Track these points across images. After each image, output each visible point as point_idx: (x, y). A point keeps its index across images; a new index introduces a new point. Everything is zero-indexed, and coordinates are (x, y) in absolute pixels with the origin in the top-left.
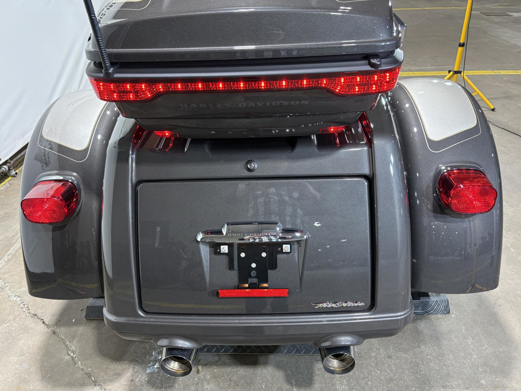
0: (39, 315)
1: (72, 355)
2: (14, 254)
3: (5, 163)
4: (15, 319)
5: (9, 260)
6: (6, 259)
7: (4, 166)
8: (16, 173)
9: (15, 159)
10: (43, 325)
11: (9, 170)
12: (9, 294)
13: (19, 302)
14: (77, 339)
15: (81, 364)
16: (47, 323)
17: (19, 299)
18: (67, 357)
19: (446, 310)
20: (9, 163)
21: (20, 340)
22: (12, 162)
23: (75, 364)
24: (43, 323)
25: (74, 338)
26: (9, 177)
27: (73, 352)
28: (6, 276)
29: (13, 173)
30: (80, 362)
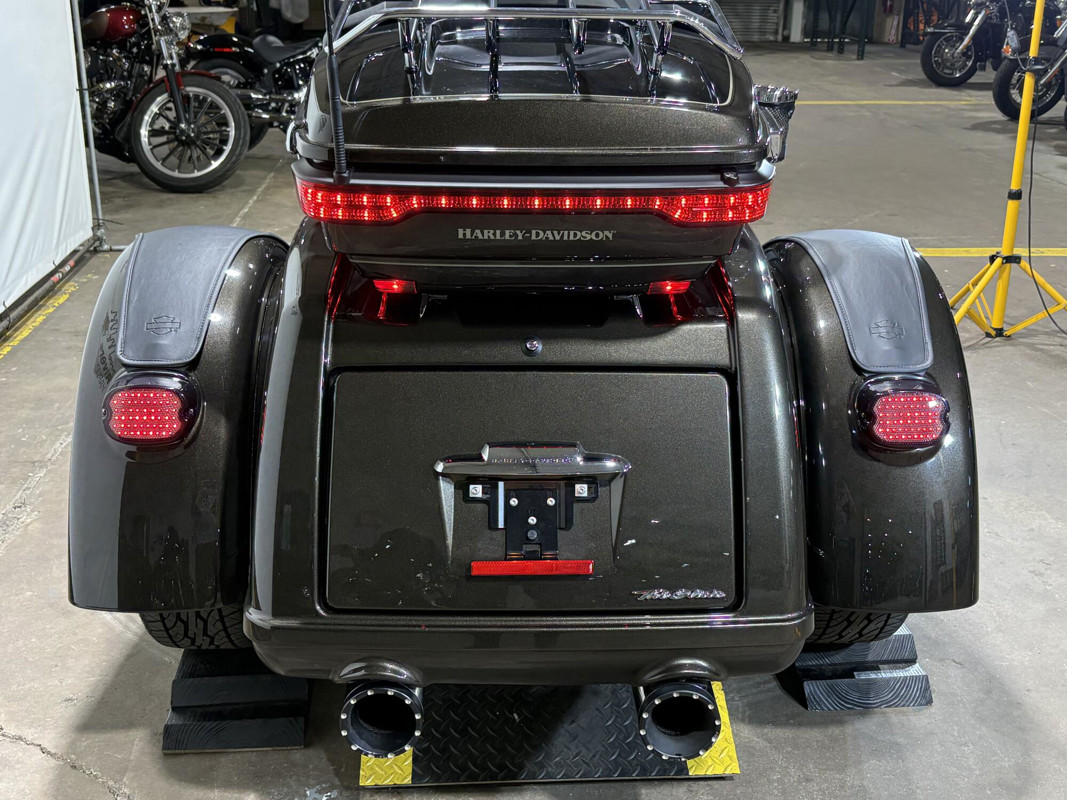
0: (30, 737)
10: (42, 756)
14: (130, 774)
16: (53, 751)
19: (924, 697)
24: (43, 751)
25: (123, 772)
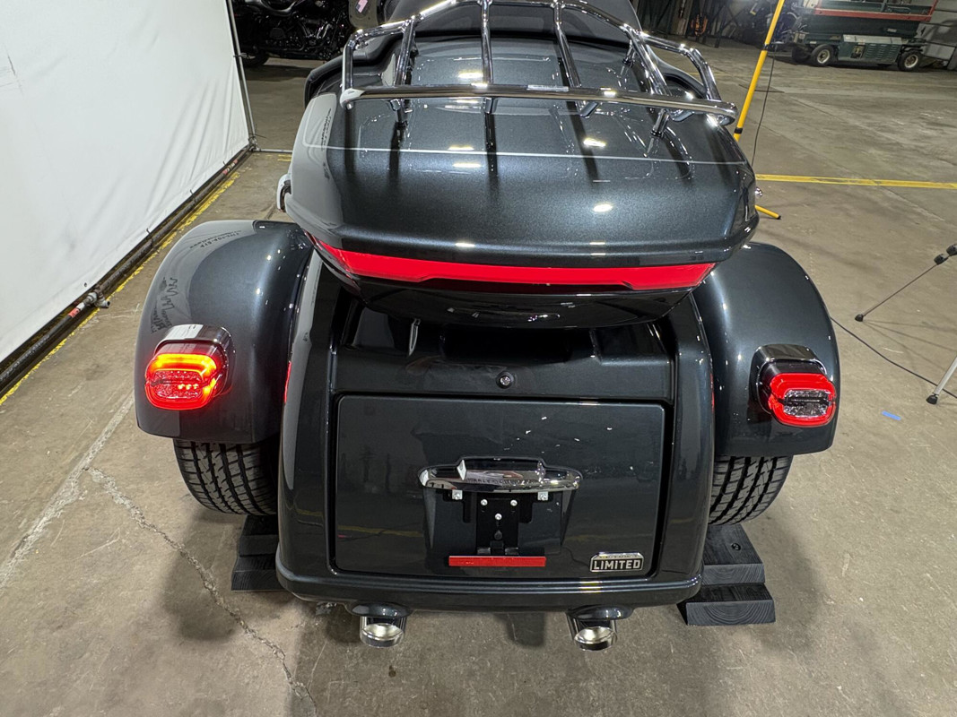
0: (160, 526)
1: (210, 587)
2: (114, 432)
3: (92, 289)
4: (123, 533)
5: (108, 442)
6: (104, 439)
7: (90, 294)
8: (109, 303)
9: (106, 283)
10: (165, 543)
11: (98, 298)
12: (113, 494)
13: (128, 507)
14: (215, 564)
15: (224, 602)
16: (172, 540)
17: (127, 502)
18: (204, 591)
20: (98, 288)
21: (133, 564)
22: (102, 287)
23: (216, 601)
24: (166, 537)
25: (211, 561)
26: (96, 308)
27: (212, 583)
28: (107, 465)
29: (104, 302)
30: (222, 599)
